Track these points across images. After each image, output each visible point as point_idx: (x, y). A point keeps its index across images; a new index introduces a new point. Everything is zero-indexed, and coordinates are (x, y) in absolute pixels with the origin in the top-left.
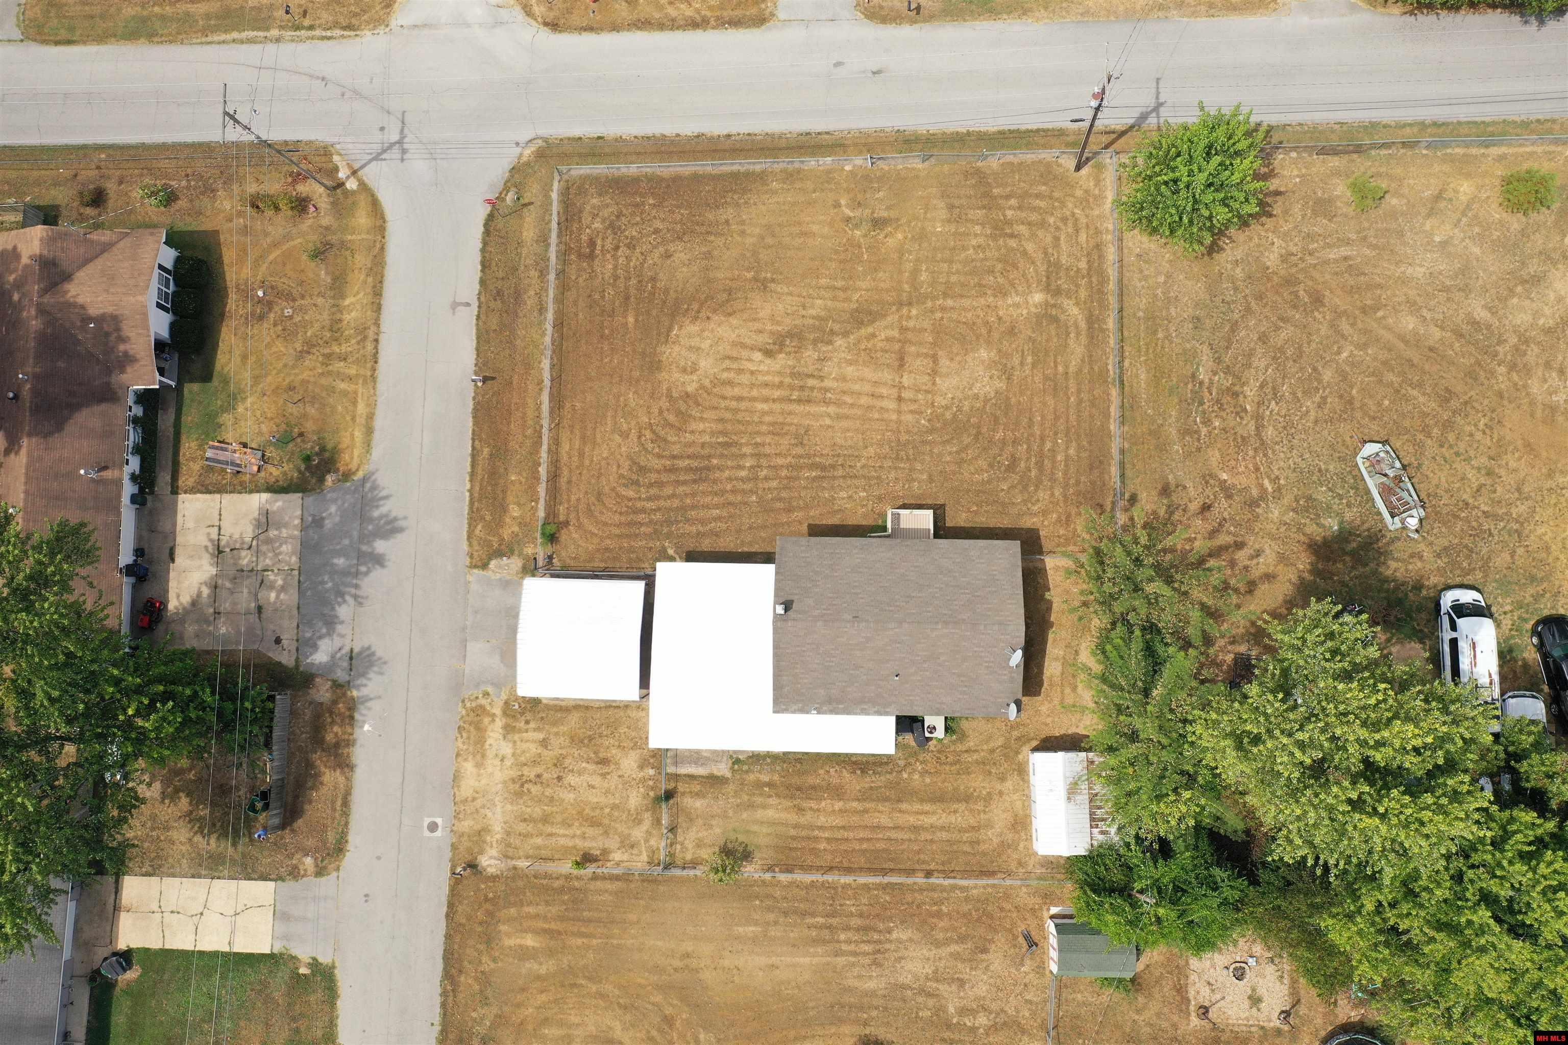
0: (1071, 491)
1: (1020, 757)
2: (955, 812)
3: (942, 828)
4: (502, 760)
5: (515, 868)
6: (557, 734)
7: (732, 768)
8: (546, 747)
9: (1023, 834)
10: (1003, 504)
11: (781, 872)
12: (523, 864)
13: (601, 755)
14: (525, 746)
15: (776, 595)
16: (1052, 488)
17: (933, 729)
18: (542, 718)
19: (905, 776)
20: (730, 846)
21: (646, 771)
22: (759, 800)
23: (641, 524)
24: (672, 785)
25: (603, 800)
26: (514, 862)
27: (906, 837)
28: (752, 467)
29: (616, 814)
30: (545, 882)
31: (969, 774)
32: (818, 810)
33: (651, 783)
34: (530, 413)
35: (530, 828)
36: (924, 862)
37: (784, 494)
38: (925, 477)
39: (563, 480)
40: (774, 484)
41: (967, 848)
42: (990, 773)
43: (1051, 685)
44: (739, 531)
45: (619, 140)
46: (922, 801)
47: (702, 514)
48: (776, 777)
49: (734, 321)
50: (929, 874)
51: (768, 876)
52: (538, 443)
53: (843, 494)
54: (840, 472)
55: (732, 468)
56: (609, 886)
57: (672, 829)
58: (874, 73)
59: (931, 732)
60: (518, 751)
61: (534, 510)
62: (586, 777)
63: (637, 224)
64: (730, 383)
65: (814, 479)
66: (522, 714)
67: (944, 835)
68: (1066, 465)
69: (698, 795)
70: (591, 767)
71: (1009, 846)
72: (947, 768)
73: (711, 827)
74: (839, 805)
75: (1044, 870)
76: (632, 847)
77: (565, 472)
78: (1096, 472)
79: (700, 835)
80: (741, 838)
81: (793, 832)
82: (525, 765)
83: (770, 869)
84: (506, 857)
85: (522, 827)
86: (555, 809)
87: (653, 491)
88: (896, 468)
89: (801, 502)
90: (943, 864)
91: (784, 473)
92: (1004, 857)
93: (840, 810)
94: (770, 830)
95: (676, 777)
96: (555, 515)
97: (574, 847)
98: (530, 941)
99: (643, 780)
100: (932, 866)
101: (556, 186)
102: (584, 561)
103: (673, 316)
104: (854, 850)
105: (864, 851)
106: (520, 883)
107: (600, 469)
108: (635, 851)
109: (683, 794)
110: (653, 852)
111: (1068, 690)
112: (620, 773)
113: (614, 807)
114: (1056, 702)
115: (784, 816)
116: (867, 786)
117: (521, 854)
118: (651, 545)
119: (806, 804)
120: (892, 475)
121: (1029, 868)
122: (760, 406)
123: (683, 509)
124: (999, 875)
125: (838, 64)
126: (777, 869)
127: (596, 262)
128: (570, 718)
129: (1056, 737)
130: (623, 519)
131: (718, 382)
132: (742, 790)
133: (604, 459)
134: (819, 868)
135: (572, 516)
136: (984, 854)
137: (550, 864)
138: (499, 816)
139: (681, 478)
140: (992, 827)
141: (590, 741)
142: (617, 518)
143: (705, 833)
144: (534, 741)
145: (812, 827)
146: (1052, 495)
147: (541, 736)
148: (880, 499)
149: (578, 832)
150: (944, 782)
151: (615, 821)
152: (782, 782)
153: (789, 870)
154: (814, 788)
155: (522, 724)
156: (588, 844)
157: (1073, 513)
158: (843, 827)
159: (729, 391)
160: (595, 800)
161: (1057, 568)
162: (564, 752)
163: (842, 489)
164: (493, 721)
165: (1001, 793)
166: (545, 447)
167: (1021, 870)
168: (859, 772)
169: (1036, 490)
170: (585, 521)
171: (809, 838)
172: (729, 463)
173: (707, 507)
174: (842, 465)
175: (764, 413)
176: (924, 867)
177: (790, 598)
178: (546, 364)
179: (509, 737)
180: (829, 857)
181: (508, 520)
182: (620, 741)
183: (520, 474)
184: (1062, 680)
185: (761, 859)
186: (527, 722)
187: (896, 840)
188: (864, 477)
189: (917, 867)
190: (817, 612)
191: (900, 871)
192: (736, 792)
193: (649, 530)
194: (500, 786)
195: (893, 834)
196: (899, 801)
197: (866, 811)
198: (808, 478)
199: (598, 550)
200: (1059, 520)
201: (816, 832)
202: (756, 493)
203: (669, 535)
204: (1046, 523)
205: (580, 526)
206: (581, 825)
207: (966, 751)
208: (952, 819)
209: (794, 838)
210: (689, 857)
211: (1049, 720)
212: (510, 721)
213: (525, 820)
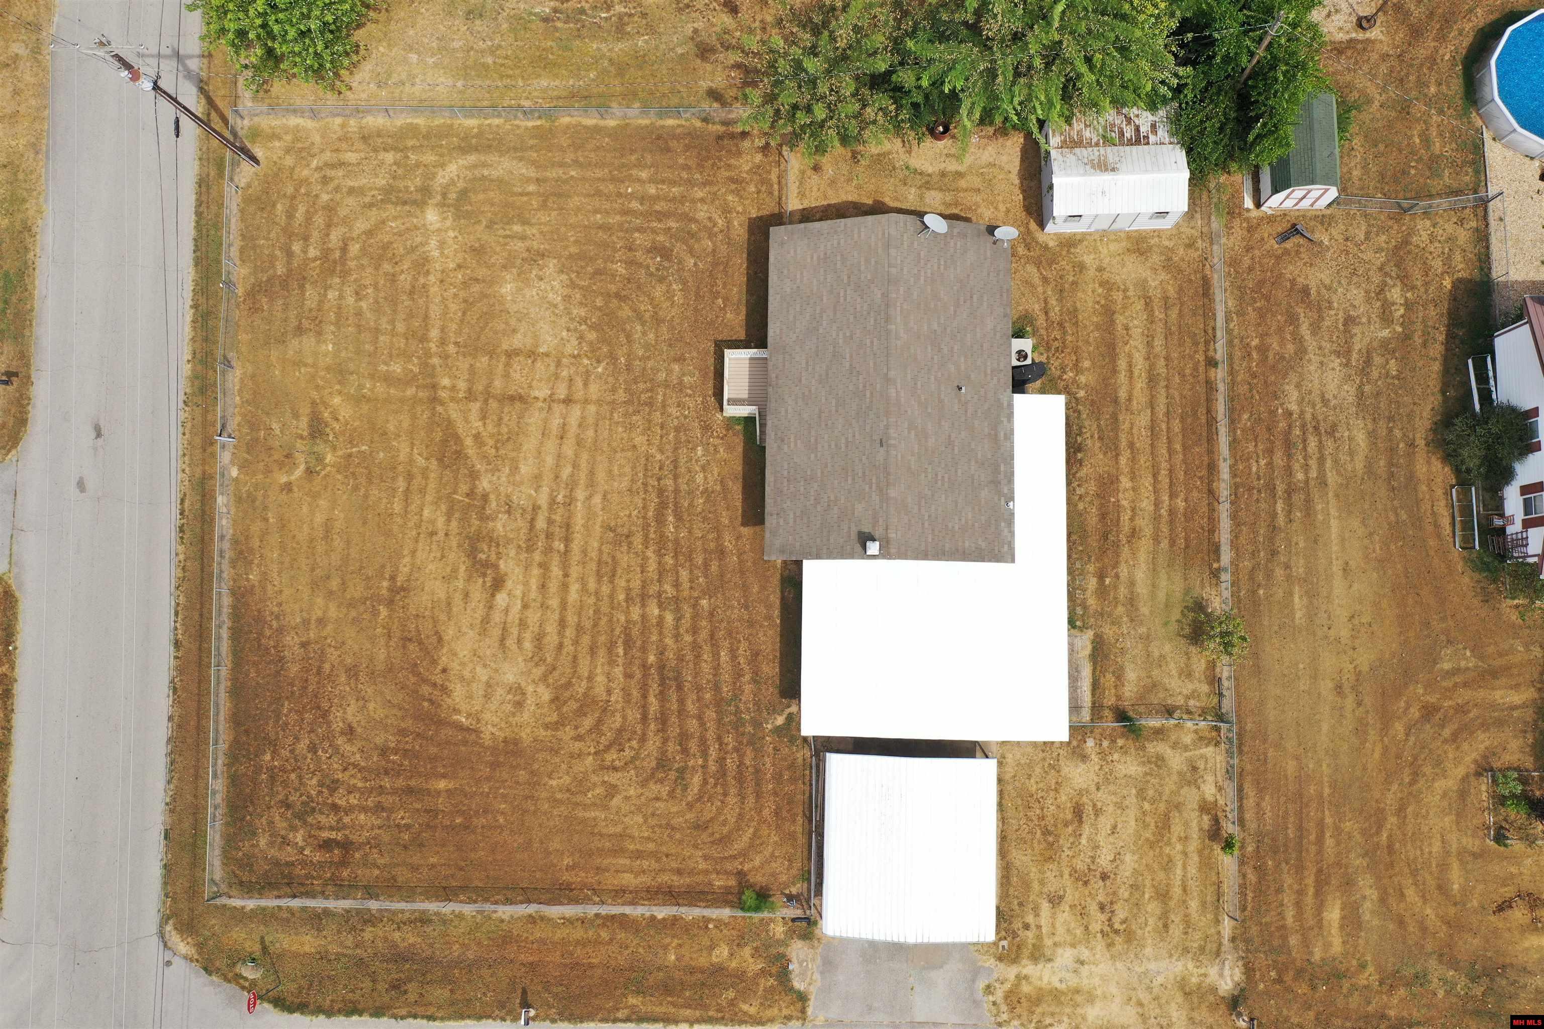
0: (697, 176)
1: (1051, 244)
2: (1127, 329)
3: (1150, 345)
4: (1082, 963)
5: (1233, 939)
6: (1042, 882)
7: (1081, 629)
8: (1061, 898)
9: (1153, 242)
10: (715, 264)
11: (1218, 560)
12: (1227, 927)
13: (1069, 816)
14: (1060, 930)
15: (851, 556)
16: (693, 201)
17: (1022, 355)
18: (1021, 904)
19: (1082, 394)
20: (1187, 630)
21: (1089, 751)
22: (1123, 591)
23: (741, 763)
24: (1107, 713)
25: (1132, 814)
26: (1225, 941)
27: (1163, 392)
28: (660, 605)
29: (1151, 793)
30: (1250, 895)
31: (1076, 310)
32: (1133, 509)
33: (1105, 744)
34: (578, 933)
35: (1176, 918)
36: (1195, 369)
37: (700, 561)
38: (676, 367)
39: (678, 881)
40: (684, 574)
41: (1174, 314)
42: (1074, 283)
43: (956, 204)
44: (751, 624)
45: (172, 808)
46: (1115, 371)
47: (726, 677)
48: (1091, 568)
49: (449, 633)
50: (1212, 363)
51: (1225, 577)
52: (622, 921)
53: (699, 478)
54: (669, 482)
55: (660, 633)
56: (1250, 802)
57: (1169, 712)
58: (99, 435)
59: (1026, 357)
60: (1068, 938)
61: (720, 924)
62: (1101, 839)
63: (300, 777)
64: (539, 639)
65: (679, 518)
66: (1015, 935)
67: (1158, 342)
68: (663, 182)
69: (1119, 676)
70: (1087, 830)
71: (1169, 259)
72: (1069, 338)
73: (1162, 657)
74: (1125, 482)
75: (1198, 216)
76: (1195, 769)
77: (665, 878)
78: (673, 144)
79: (1174, 672)
80: (1176, 614)
81: (1165, 544)
82: (1087, 928)
83: (1215, 574)
84: (1218, 954)
85: (1176, 931)
86: (1148, 883)
87: (693, 746)
88: (664, 406)
89: (711, 536)
90: (1196, 344)
91: (669, 560)
92: (1184, 265)
93: (1132, 479)
94: (1163, 575)
95: (1097, 708)
96: (727, 890)
97: (1200, 852)
98: (1333, 915)
99: (1103, 755)
100: (1200, 357)
101: (237, 903)
102: (794, 847)
103: (441, 723)
104: (1184, 461)
105: (1185, 447)
106: (1254, 930)
107: (660, 826)
108: (1201, 764)
109: (1119, 698)
110: (1201, 739)
111: (963, 183)
112: (1093, 788)
113: (1141, 794)
114: (978, 199)
115: (1142, 556)
116: (1098, 444)
117: (1213, 930)
118: (770, 750)
119: (1126, 527)
120: (673, 411)
121: (1196, 234)
122: (573, 595)
123: (719, 702)
124: (1207, 272)
125: (81, 485)
126: (1215, 565)
127: (354, 838)
128: (1018, 863)
129: (1025, 199)
130: (733, 791)
131: (537, 658)
132: (1110, 615)
133: (645, 821)
134: (1212, 510)
135: (729, 866)
136: (1181, 289)
137: (1225, 887)
138: (1163, 964)
139: (675, 707)
140: (1145, 281)
141: (1050, 833)
142: (732, 800)
143: (1172, 665)
144: (1053, 916)
145: (1157, 518)
146: (702, 200)
147: (1045, 906)
148: (706, 428)
149: (1179, 847)
150: (1088, 343)
151: (1160, 794)
152: (1097, 560)
153: (1216, 550)
154: (1103, 516)
155: (1030, 935)
156: (1195, 834)
157: (727, 174)
158: (1155, 476)
159: (552, 639)
160: (1133, 823)
161: (802, 195)
162: (1066, 872)
163: (692, 480)
164: (1026, 977)
165: (1100, 269)
166: (628, 910)
167: (1199, 244)
168: (1079, 456)
169: (697, 221)
170: (738, 846)
171: (1171, 522)
172: (654, 638)
173: (717, 668)
174: (659, 479)
175: (584, 589)
176: (1201, 369)
177: (854, 536)
178: (505, 911)
179: (1048, 952)
180: (1195, 494)
181: (734, 964)
182: (1049, 789)
183: (665, 948)
184: (949, 190)
185: (1203, 587)
186: (1027, 927)
187: (1168, 405)
188: (676, 449)
189: (1202, 377)
190: (875, 498)
191: (1210, 401)
192: (1113, 623)
193: (749, 753)
194: (1119, 965)
195: (1161, 409)
196: (1116, 401)
197: (1131, 445)
198: (676, 527)
199: (778, 827)
200: (737, 192)
201: (1164, 512)
202: (698, 599)
203: (757, 724)
204: (740, 209)
205: (744, 854)
206: (1169, 843)
207: (1046, 313)
208: (1136, 332)
209: (1172, 543)
210: (1205, 688)
211: (1002, 208)
212: (1026, 952)
213: (1166, 926)
